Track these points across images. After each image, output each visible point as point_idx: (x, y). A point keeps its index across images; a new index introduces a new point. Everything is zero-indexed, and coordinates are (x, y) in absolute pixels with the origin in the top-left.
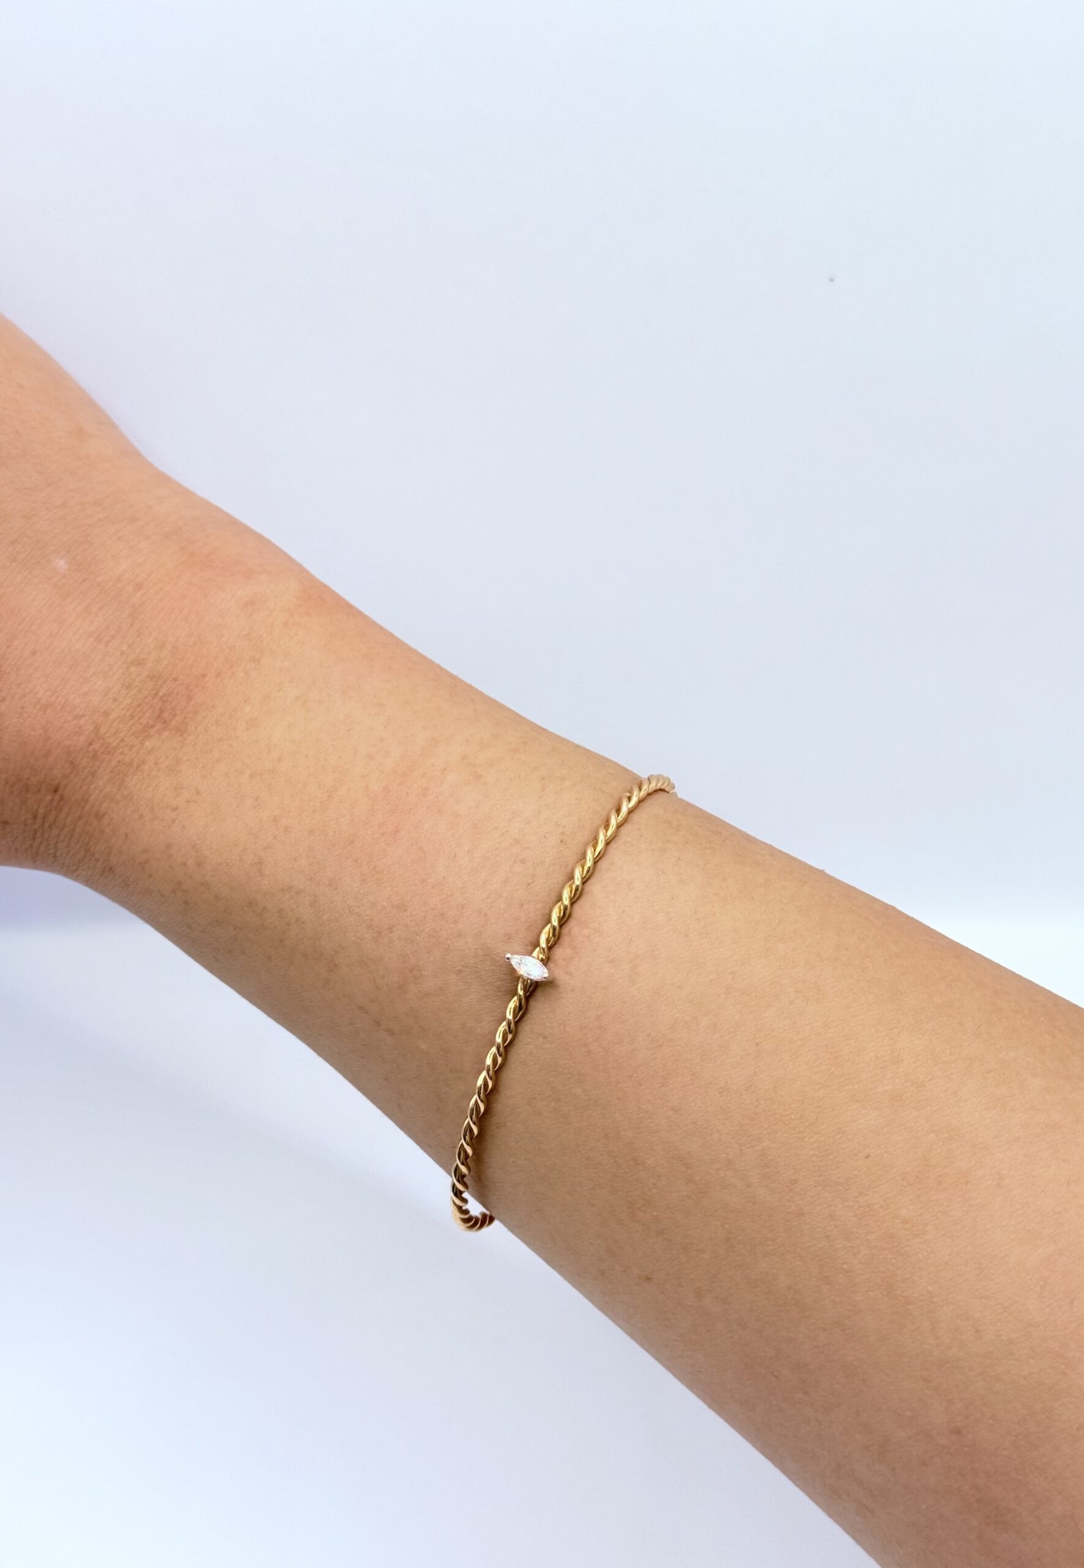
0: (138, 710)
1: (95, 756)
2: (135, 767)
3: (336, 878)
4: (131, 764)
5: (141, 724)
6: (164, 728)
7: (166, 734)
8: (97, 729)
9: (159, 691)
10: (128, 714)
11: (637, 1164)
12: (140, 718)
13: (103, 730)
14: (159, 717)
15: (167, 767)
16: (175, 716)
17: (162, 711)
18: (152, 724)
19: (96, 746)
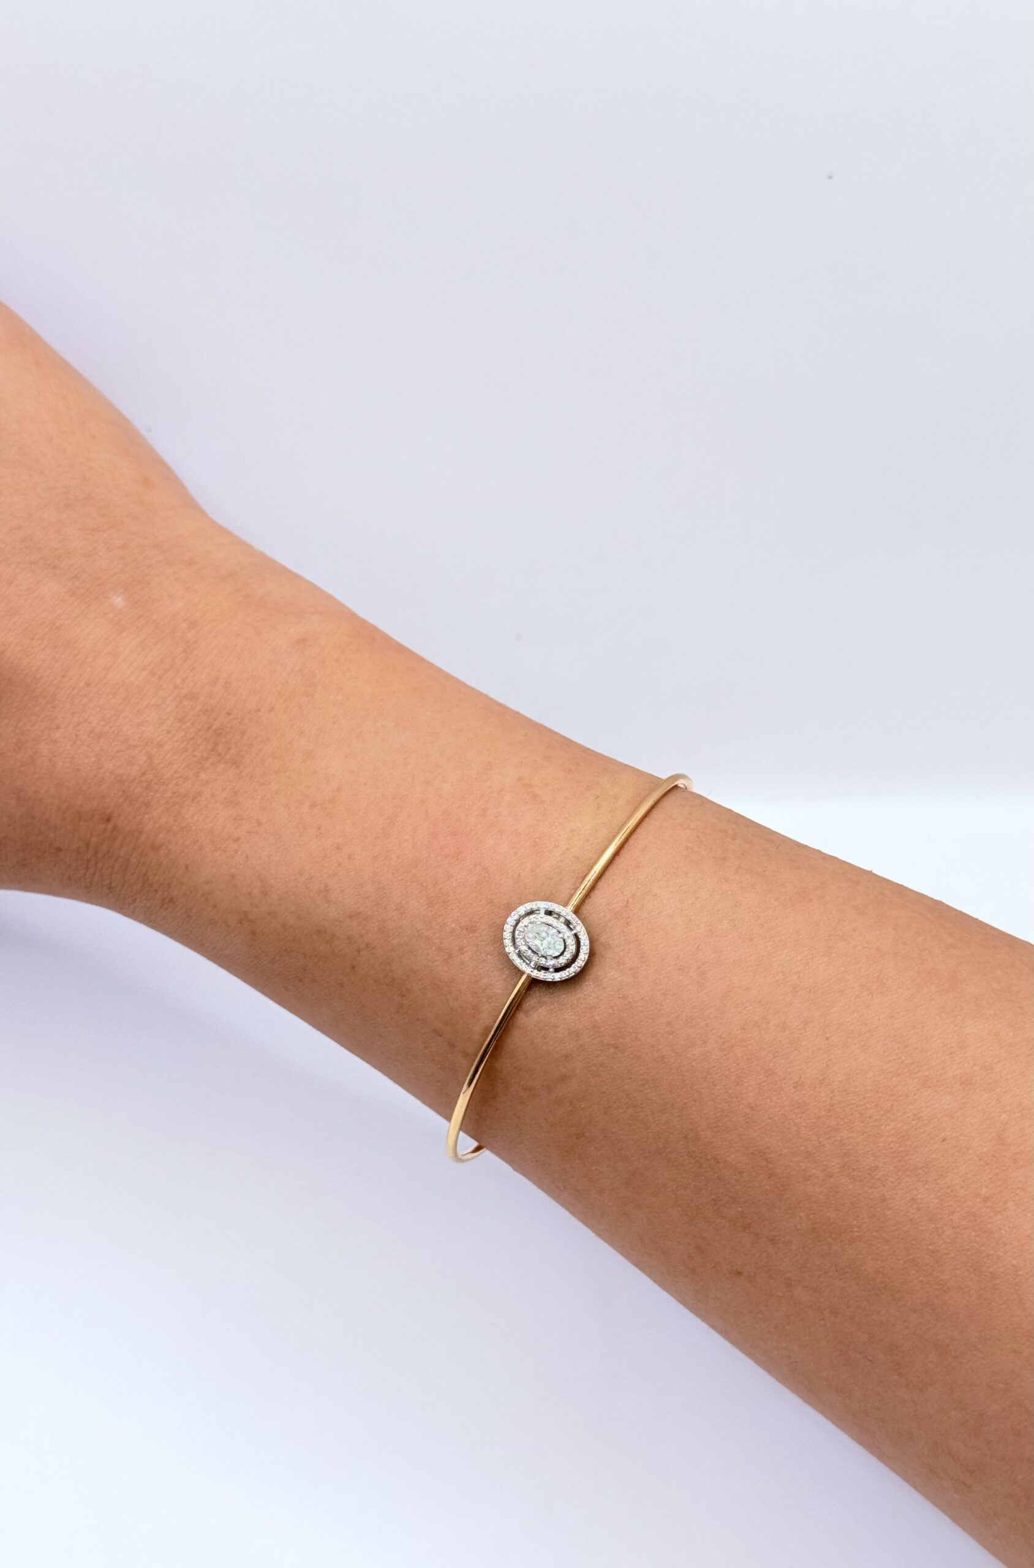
1: (148, 788)
2: (191, 799)
3: (403, 902)
4: (186, 795)
8: (150, 759)
11: (718, 1163)
13: (156, 762)
19: (149, 776)
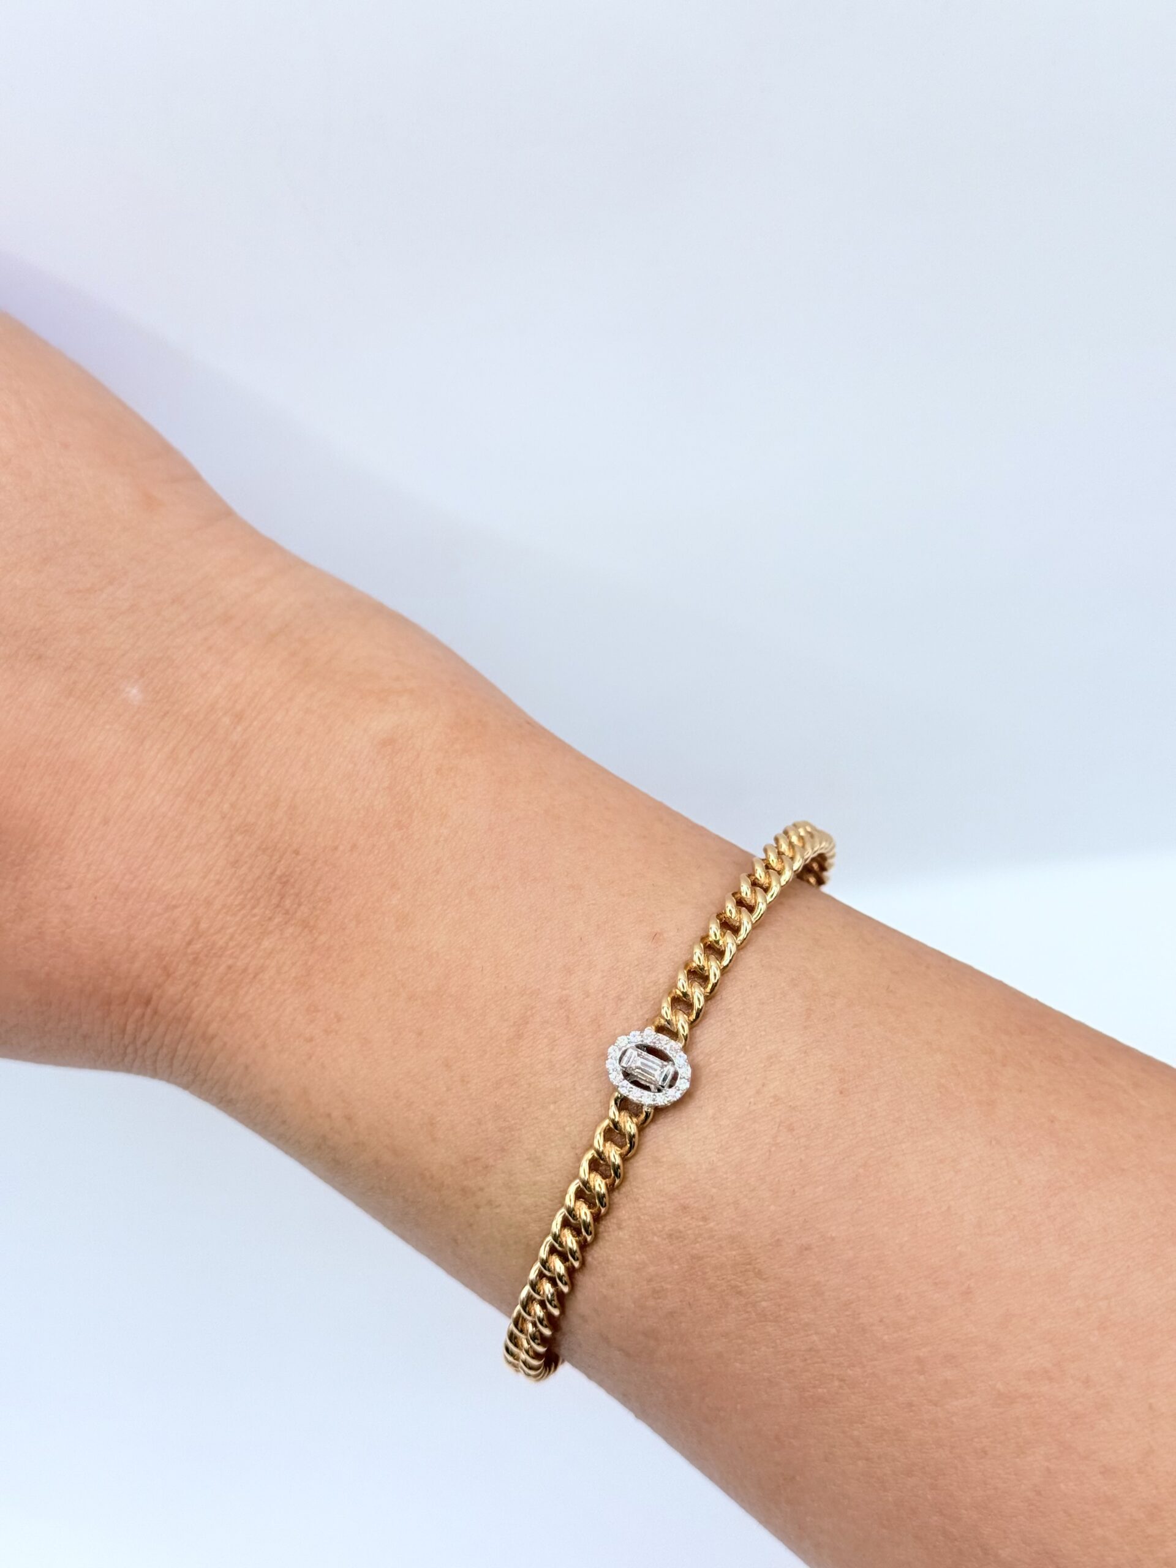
0: (250, 895)
1: (195, 961)
2: (251, 976)
4: (245, 970)
5: (254, 916)
6: (286, 923)
7: (290, 930)
8: (197, 922)
9: (275, 870)
10: (236, 903)
12: (253, 908)
13: (203, 926)
14: (278, 906)
15: (295, 978)
16: (300, 905)
17: (282, 897)
18: (270, 915)
19: (197, 946)
